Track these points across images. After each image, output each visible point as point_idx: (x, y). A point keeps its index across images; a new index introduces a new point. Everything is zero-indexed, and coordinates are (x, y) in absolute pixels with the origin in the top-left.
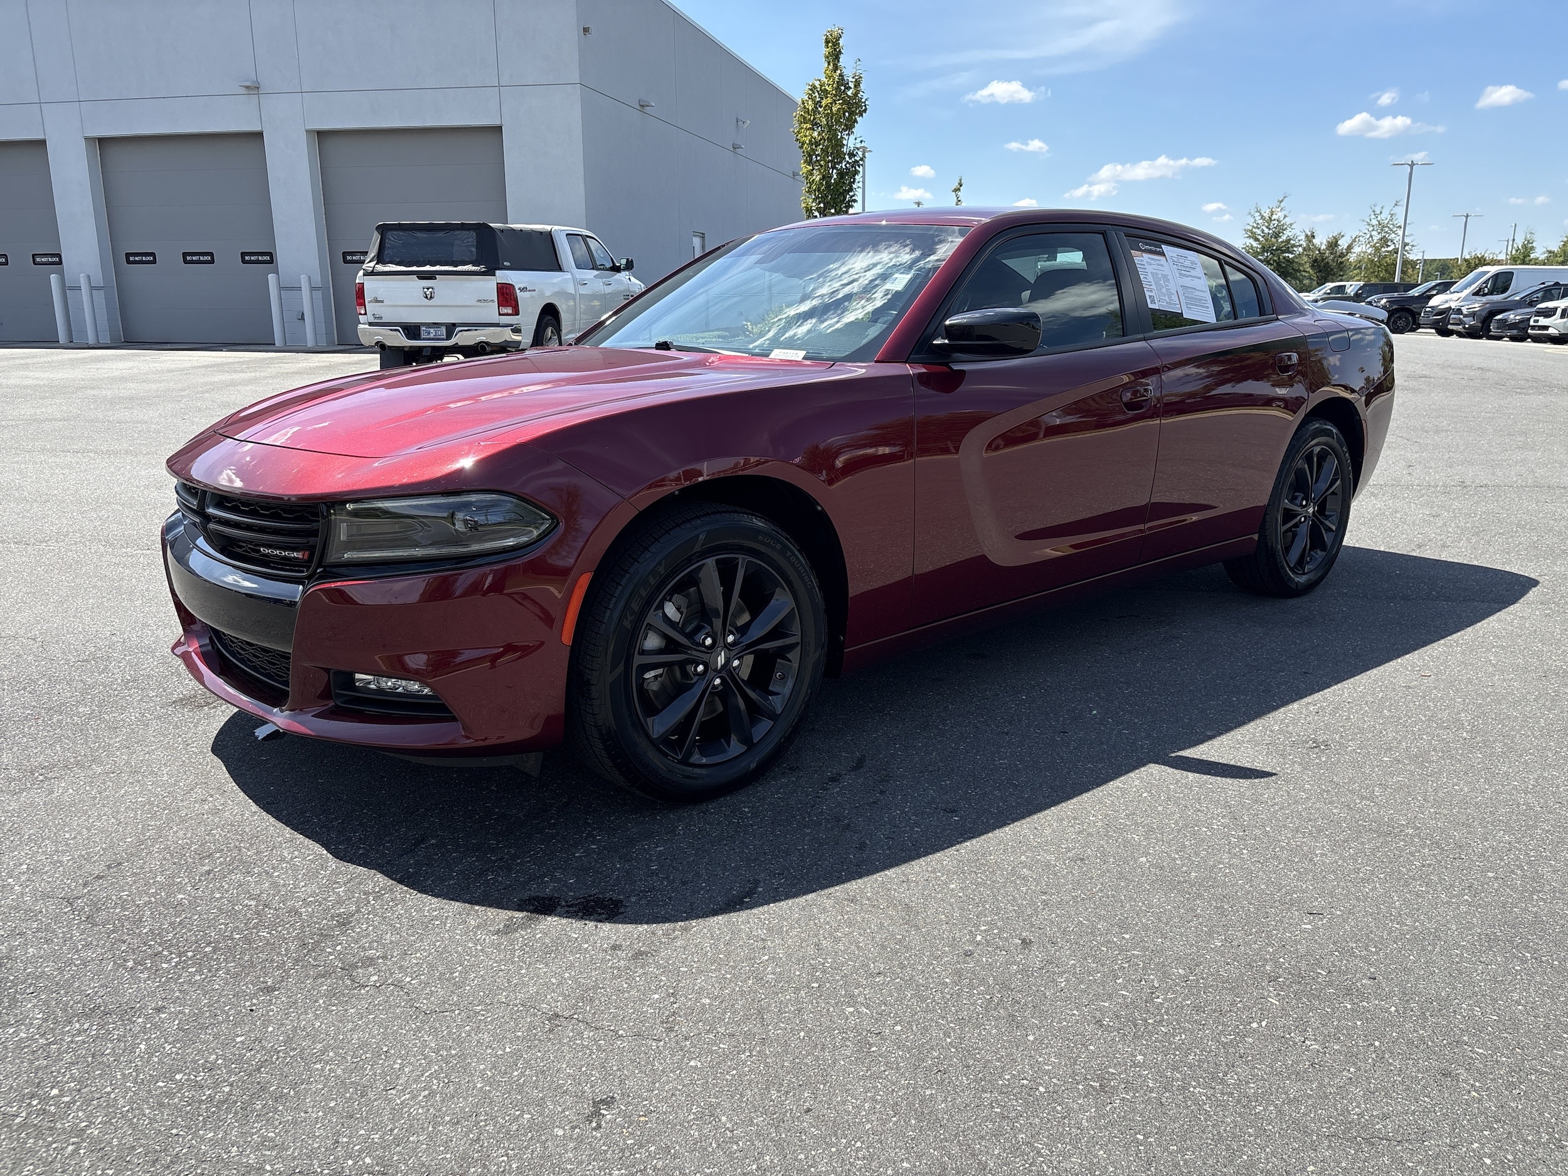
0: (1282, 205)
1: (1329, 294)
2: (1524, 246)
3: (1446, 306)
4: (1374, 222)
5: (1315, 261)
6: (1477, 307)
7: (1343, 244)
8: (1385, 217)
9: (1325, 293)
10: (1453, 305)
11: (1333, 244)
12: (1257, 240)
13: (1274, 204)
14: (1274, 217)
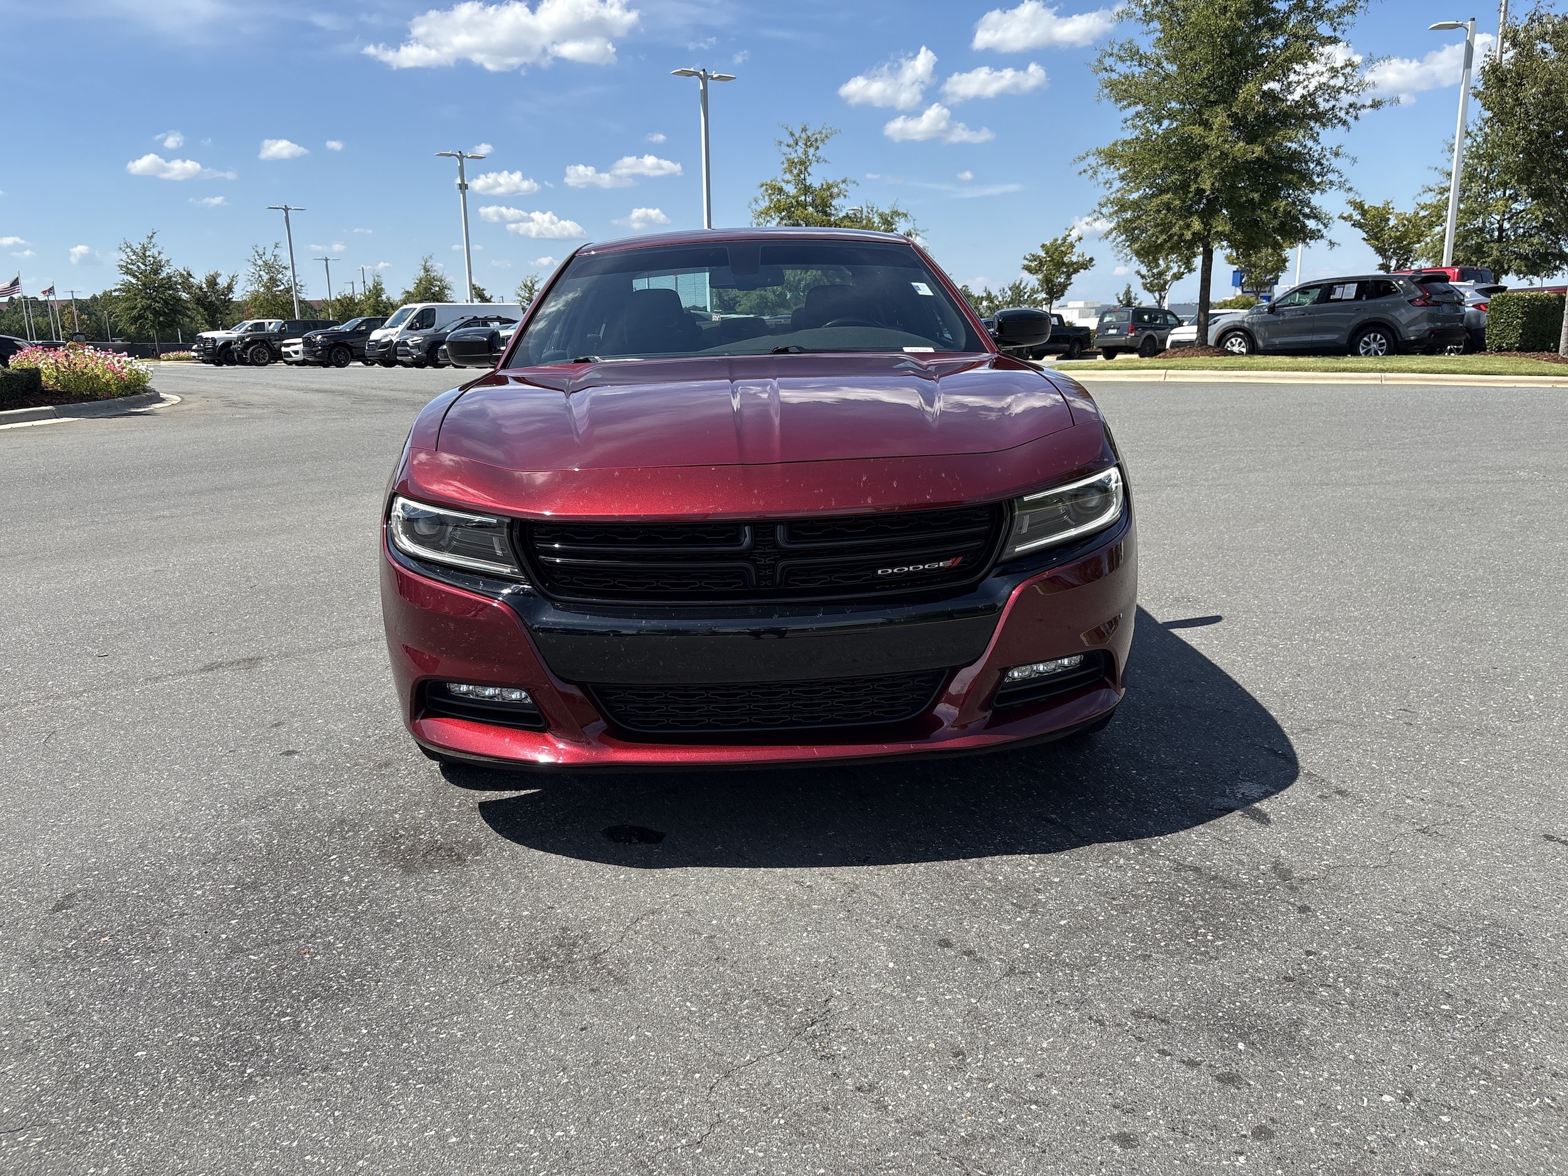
0: (153, 240)
1: (251, 331)
2: (375, 287)
3: (387, 339)
4: (260, 262)
5: (199, 299)
6: (418, 339)
7: (223, 282)
8: (268, 257)
9: (247, 330)
10: (395, 339)
11: (212, 282)
12: (135, 276)
13: (145, 241)
14: (148, 253)
